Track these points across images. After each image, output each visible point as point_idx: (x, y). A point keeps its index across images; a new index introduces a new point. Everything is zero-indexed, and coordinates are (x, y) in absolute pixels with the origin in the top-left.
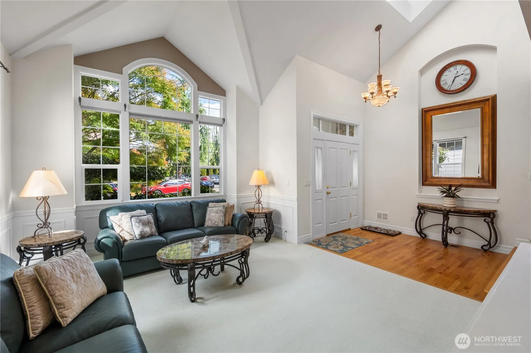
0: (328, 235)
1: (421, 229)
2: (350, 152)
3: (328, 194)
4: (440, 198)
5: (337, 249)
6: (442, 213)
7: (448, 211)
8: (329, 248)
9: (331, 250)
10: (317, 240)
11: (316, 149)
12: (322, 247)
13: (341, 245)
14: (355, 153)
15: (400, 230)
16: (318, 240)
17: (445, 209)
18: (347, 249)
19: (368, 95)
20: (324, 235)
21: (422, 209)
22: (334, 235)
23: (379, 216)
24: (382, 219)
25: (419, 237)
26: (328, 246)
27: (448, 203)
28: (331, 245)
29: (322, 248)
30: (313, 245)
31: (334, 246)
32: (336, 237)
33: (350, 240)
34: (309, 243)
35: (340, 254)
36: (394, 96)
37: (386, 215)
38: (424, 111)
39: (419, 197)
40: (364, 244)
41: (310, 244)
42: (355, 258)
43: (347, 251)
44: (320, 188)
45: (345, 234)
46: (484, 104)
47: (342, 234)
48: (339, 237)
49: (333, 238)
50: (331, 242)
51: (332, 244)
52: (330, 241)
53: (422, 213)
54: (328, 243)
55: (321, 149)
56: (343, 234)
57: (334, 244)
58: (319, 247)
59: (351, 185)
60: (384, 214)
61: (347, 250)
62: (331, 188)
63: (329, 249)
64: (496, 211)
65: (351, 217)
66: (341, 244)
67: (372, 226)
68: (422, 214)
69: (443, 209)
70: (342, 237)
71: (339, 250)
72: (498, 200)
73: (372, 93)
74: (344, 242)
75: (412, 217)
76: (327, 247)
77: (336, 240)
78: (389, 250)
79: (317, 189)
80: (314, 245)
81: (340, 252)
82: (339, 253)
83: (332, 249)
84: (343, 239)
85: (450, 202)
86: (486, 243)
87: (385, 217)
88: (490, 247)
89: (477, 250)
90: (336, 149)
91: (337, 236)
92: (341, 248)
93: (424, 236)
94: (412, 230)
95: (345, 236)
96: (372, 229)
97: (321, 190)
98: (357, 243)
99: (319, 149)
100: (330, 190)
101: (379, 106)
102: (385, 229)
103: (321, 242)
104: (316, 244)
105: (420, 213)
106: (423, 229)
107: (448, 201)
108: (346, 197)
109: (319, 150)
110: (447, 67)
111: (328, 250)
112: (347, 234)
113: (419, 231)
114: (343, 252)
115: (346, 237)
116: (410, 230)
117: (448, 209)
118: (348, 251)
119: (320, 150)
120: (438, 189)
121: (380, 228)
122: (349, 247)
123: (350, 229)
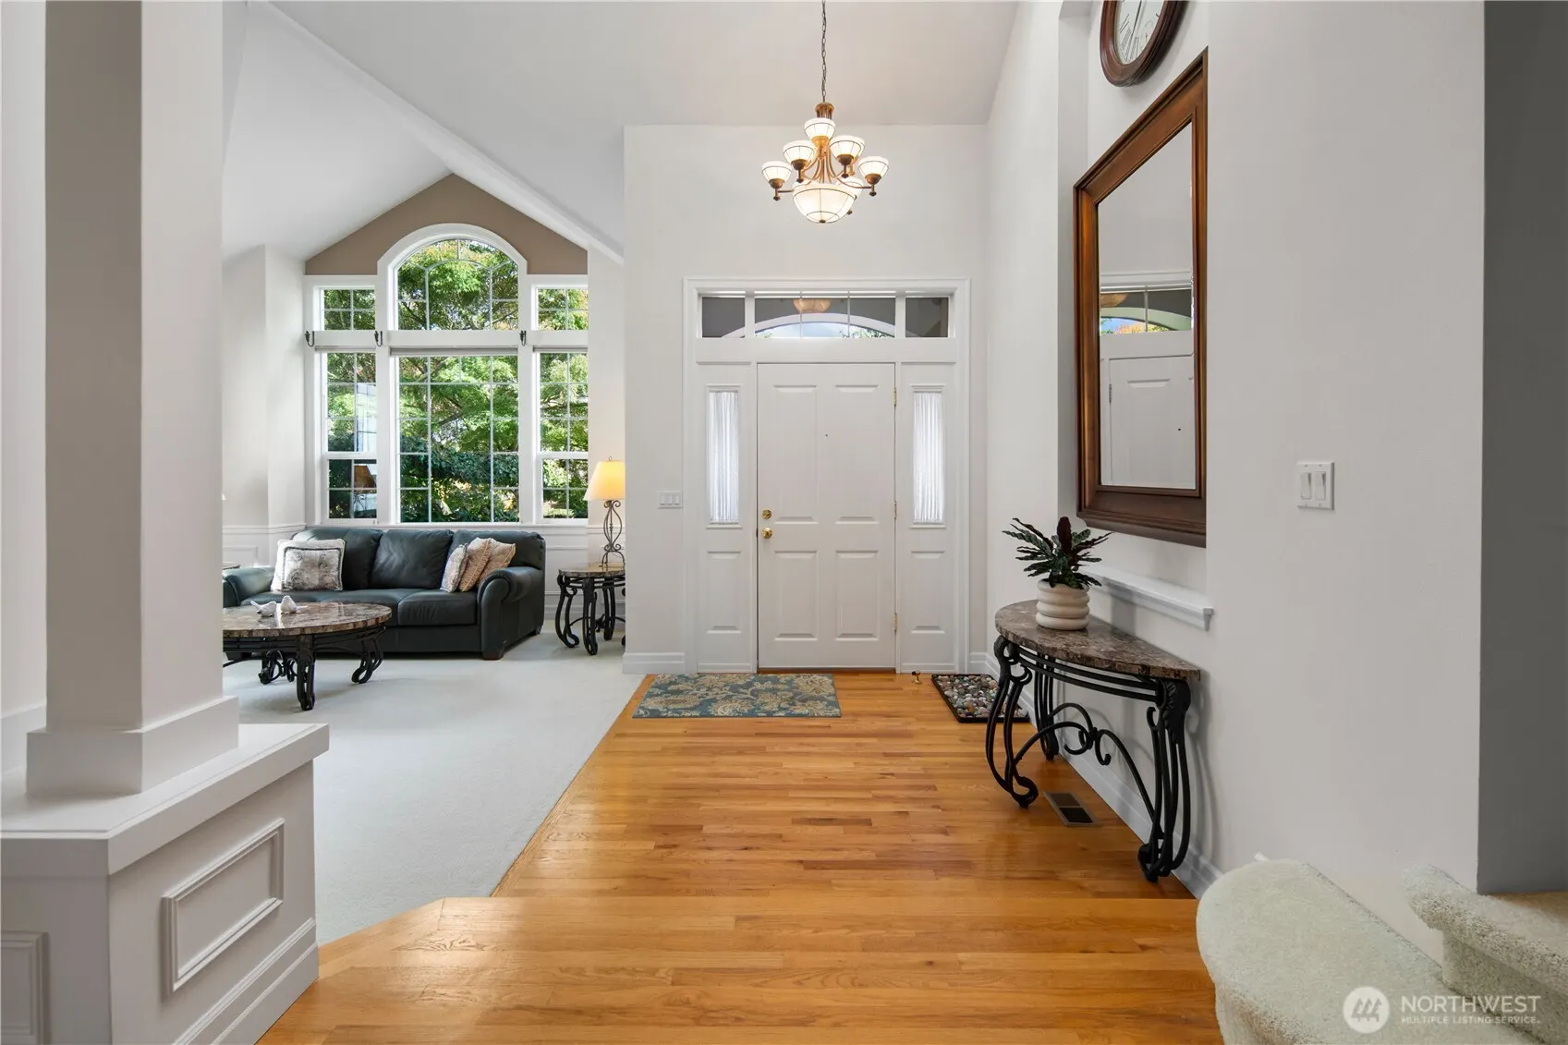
0: (764, 671)
2: (896, 393)
3: (765, 536)
5: (655, 706)
10: (694, 676)
11: (712, 395)
13: (708, 700)
14: (925, 395)
16: (702, 675)
18: (679, 713)
19: (784, 172)
20: (749, 667)
33: (778, 695)
38: (1077, 188)
40: (779, 715)
41: (650, 680)
43: (665, 717)
44: (731, 516)
46: (1201, 94)
55: (736, 392)
56: (819, 677)
59: (897, 512)
61: (672, 715)
62: (784, 519)
65: (896, 626)
73: (799, 165)
79: (716, 518)
81: (642, 714)
83: (650, 702)
90: (814, 387)
97: (736, 523)
98: (768, 707)
99: (724, 394)
100: (776, 525)
109: (728, 397)
112: (829, 682)
119: (731, 395)
123: (893, 671)
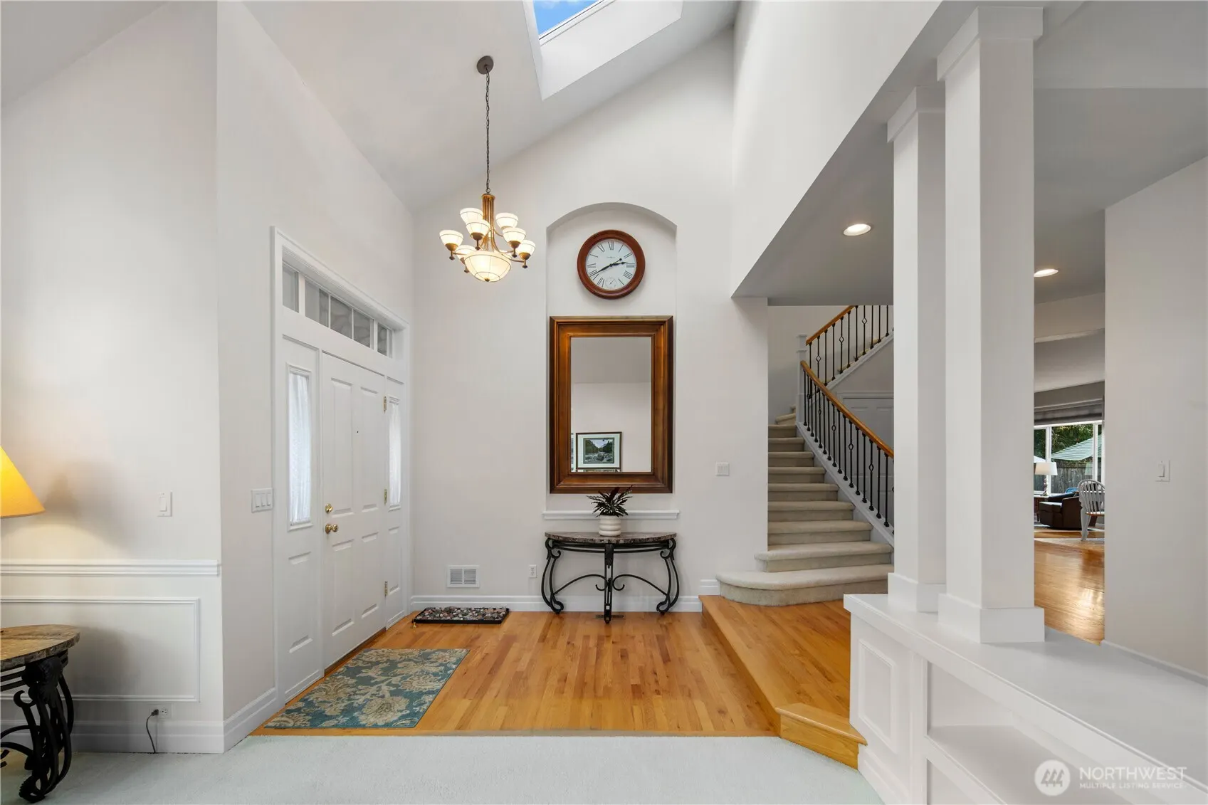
0: (329, 671)
1: (553, 595)
2: (385, 401)
3: (328, 531)
4: (593, 517)
5: (391, 717)
6: (604, 550)
7: (613, 544)
8: (363, 719)
9: (376, 726)
10: (301, 704)
11: (291, 376)
12: (335, 726)
13: (393, 694)
14: (393, 405)
15: (505, 604)
16: (304, 700)
17: (609, 540)
18: (422, 704)
20: (316, 674)
21: (556, 545)
22: (350, 663)
23: (455, 576)
24: (463, 585)
25: (550, 612)
26: (356, 714)
27: (610, 527)
28: (363, 706)
29: (342, 731)
30: (296, 730)
31: (375, 708)
32: (359, 669)
33: (406, 666)
34: (276, 728)
35: (412, 731)
36: (523, 264)
37: (473, 571)
38: (557, 323)
39: (547, 520)
40: (454, 666)
41: (281, 729)
42: (462, 728)
43: (425, 711)
44: (306, 514)
45: (380, 651)
46: (657, 331)
47: (371, 655)
48: (370, 668)
49: (353, 678)
50: (355, 694)
51: (360, 700)
52: (349, 690)
53: (553, 556)
54: (347, 703)
55: (307, 377)
57: (368, 696)
58: (326, 731)
59: (386, 498)
60: (466, 571)
61: (425, 707)
62: (337, 512)
63: (364, 727)
64: (675, 535)
65: (386, 592)
66: (392, 689)
67: (437, 608)
68: (556, 558)
69: (606, 540)
70: (378, 663)
71: (400, 714)
72: (678, 514)
74: (395, 680)
75: (533, 569)
76: (353, 718)
77: (368, 681)
78: (523, 666)
79: (296, 518)
80: (299, 728)
81: (408, 722)
82: (405, 727)
83: (372, 720)
84: (386, 672)
85: (614, 525)
86: (663, 598)
87: (471, 576)
88: (671, 605)
89: (651, 614)
90: (350, 385)
91: (360, 664)
92: (401, 703)
93: (558, 607)
94: (533, 600)
95: (385, 659)
96: (442, 616)
97: (308, 522)
98: (434, 670)
99: (299, 377)
100: (334, 518)
101: (487, 280)
102: (470, 609)
103: (322, 708)
104: (302, 719)
105: (550, 556)
106: (557, 592)
107: (609, 522)
108: (374, 537)
109: (302, 382)
110: (598, 239)
111: (364, 731)
112: (386, 650)
113: (548, 597)
114: (417, 720)
115: (388, 661)
116: (529, 601)
117: (614, 540)
118: (428, 707)
119: (304, 379)
120: (590, 498)
121: (459, 609)
122: (421, 694)
123: (383, 631)
